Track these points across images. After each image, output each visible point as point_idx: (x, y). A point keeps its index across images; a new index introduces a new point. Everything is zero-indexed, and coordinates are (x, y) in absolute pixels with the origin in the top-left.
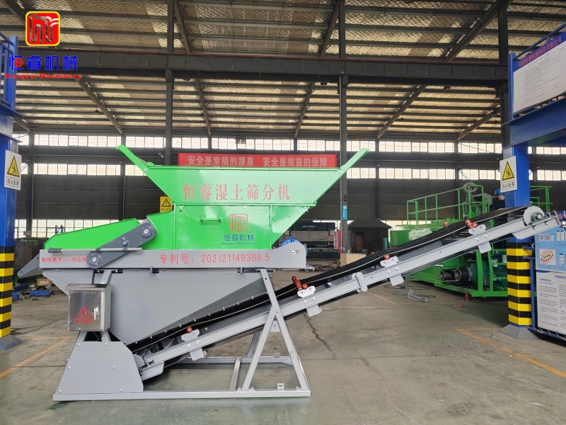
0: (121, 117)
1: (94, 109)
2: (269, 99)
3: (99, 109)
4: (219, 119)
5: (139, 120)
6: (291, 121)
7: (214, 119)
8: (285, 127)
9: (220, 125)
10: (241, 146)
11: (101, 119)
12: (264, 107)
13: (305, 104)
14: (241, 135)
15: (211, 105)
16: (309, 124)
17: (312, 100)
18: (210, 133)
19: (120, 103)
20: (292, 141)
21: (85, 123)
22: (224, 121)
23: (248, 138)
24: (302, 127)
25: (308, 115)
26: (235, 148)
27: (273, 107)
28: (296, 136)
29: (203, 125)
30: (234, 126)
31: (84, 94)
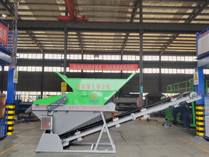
0: (43, 45)
1: (32, 42)
2: (109, 38)
3: (34, 42)
4: (87, 46)
5: (51, 47)
6: (119, 47)
7: (84, 46)
8: (117, 50)
9: (87, 49)
10: (97, 58)
11: (34, 46)
12: (107, 41)
13: (126, 39)
14: (96, 53)
15: (83, 40)
16: (128, 48)
17: (129, 38)
18: (82, 52)
19: (43, 39)
20: (120, 56)
21: (27, 48)
22: (89, 47)
23: (100, 55)
24: (125, 50)
25: (127, 44)
26: (94, 59)
27: (111, 41)
28: (122, 53)
29: (79, 49)
30: (93, 49)
31: (28, 36)
